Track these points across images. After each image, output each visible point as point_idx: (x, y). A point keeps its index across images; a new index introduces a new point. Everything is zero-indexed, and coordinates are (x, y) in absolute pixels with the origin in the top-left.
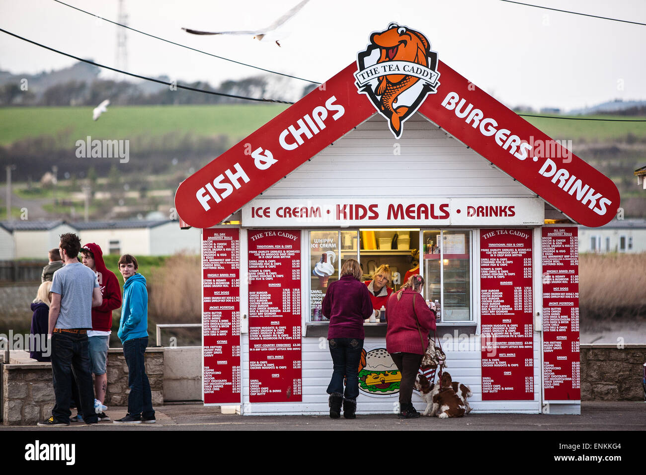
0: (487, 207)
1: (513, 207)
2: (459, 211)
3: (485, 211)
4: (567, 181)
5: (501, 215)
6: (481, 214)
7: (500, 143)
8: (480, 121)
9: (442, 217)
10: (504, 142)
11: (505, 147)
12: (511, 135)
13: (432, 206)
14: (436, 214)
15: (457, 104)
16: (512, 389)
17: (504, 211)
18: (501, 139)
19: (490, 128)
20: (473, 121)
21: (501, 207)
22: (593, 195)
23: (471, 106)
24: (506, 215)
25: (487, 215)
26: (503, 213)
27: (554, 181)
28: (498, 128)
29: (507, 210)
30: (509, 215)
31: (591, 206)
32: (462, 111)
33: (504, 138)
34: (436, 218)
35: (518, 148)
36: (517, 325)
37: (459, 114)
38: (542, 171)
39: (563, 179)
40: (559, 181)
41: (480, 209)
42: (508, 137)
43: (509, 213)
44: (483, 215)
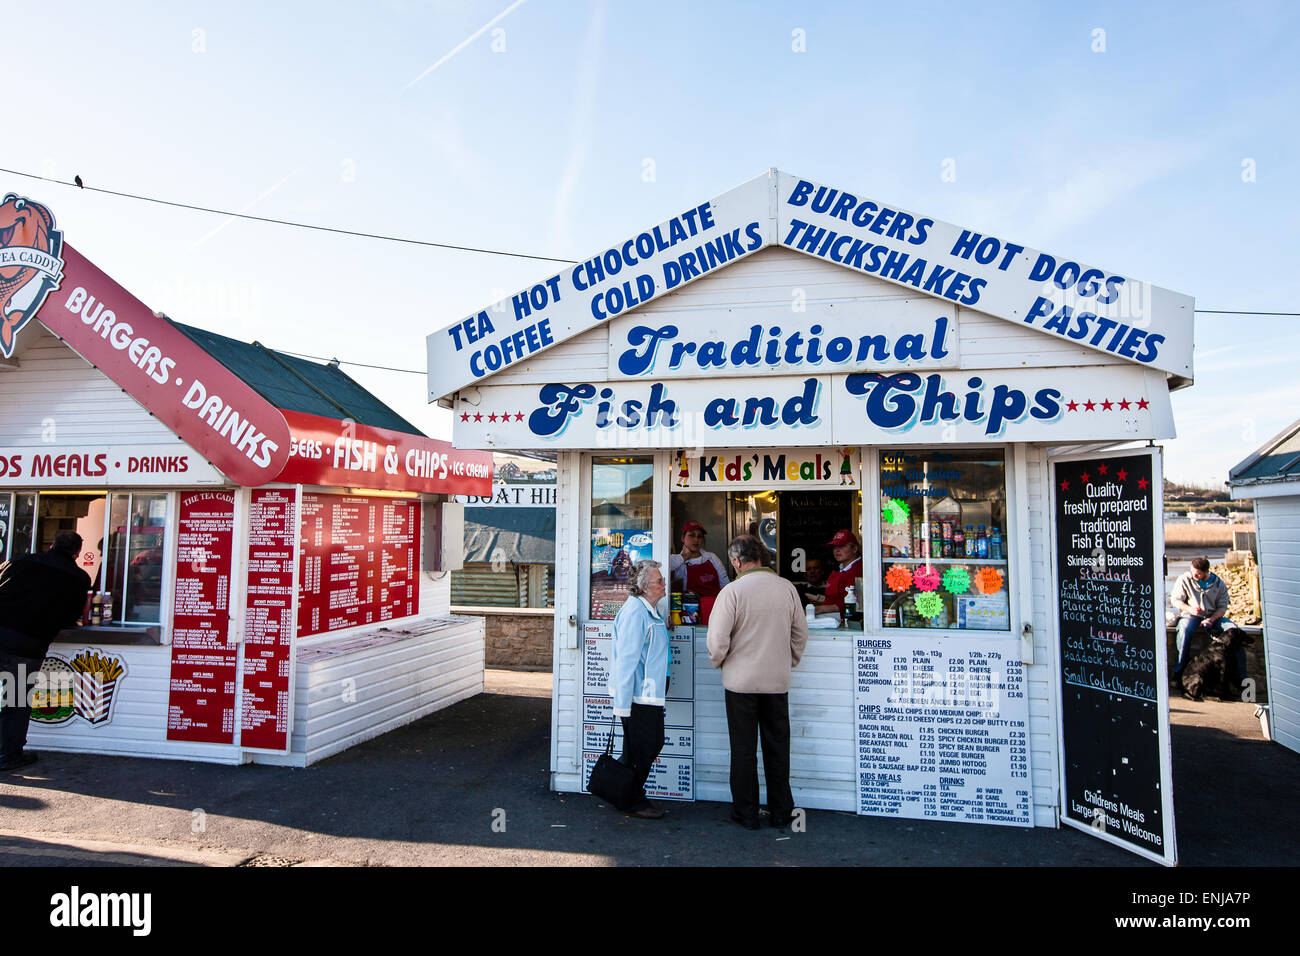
0: (153, 459)
1: (186, 458)
2: (118, 465)
3: (150, 464)
4: (219, 414)
5: (170, 471)
6: (145, 468)
7: (135, 359)
8: (112, 327)
9: (97, 474)
10: (140, 357)
11: (141, 365)
12: (149, 346)
13: (86, 457)
14: (90, 469)
15: (84, 304)
16: (205, 725)
17: (174, 464)
18: (136, 353)
19: (123, 337)
20: (102, 328)
21: (170, 458)
22: (254, 435)
23: (101, 306)
24: (176, 470)
25: (152, 471)
26: (173, 467)
27: (202, 415)
28: (133, 338)
29: (178, 462)
30: (181, 470)
31: (249, 454)
32: (89, 314)
33: (140, 352)
34: (90, 474)
35: (158, 364)
36: (218, 632)
37: (87, 320)
38: (186, 400)
39: (214, 411)
40: (208, 414)
41: (145, 462)
42: (145, 349)
43: (180, 466)
44: (148, 471)
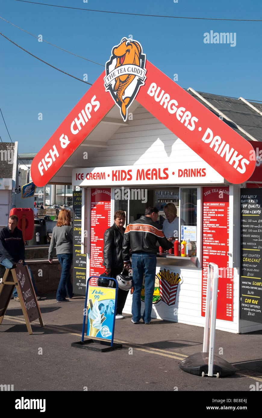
0: (189, 170)
1: (205, 169)
2: (173, 173)
3: (188, 173)
4: (220, 145)
5: (197, 176)
6: (186, 175)
8: (168, 102)
9: (165, 178)
11: (182, 122)
13: (159, 169)
14: (161, 176)
15: (155, 91)
18: (180, 116)
19: (174, 107)
20: (164, 103)
21: (197, 169)
22: (237, 156)
23: (163, 92)
25: (189, 176)
26: (199, 174)
27: (211, 146)
28: (178, 107)
31: (235, 166)
32: (158, 97)
33: (182, 114)
35: (190, 120)
37: (157, 100)
38: (204, 139)
39: (217, 144)
40: (214, 146)
41: (186, 171)
42: (184, 112)
43: (202, 174)
